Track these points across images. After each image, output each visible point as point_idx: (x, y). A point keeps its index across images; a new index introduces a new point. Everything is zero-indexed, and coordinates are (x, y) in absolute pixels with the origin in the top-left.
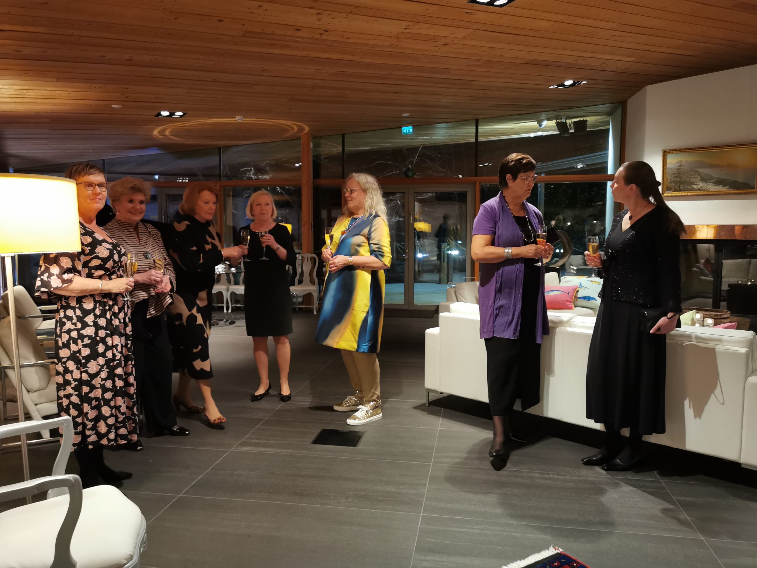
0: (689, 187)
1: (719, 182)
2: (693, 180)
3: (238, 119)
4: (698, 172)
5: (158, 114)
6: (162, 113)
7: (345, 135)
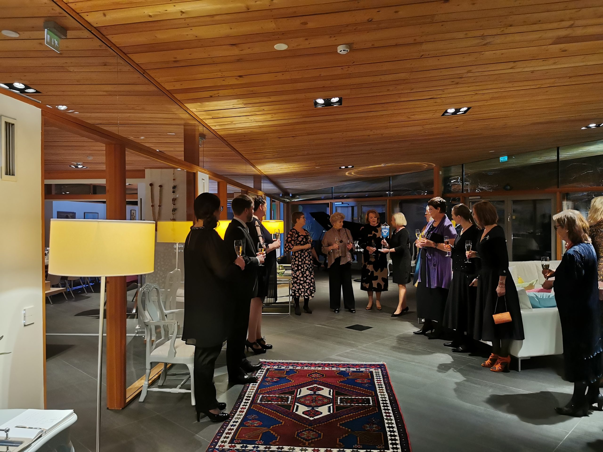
3: (382, 165)
5: (340, 168)
6: (342, 167)
7: (464, 164)
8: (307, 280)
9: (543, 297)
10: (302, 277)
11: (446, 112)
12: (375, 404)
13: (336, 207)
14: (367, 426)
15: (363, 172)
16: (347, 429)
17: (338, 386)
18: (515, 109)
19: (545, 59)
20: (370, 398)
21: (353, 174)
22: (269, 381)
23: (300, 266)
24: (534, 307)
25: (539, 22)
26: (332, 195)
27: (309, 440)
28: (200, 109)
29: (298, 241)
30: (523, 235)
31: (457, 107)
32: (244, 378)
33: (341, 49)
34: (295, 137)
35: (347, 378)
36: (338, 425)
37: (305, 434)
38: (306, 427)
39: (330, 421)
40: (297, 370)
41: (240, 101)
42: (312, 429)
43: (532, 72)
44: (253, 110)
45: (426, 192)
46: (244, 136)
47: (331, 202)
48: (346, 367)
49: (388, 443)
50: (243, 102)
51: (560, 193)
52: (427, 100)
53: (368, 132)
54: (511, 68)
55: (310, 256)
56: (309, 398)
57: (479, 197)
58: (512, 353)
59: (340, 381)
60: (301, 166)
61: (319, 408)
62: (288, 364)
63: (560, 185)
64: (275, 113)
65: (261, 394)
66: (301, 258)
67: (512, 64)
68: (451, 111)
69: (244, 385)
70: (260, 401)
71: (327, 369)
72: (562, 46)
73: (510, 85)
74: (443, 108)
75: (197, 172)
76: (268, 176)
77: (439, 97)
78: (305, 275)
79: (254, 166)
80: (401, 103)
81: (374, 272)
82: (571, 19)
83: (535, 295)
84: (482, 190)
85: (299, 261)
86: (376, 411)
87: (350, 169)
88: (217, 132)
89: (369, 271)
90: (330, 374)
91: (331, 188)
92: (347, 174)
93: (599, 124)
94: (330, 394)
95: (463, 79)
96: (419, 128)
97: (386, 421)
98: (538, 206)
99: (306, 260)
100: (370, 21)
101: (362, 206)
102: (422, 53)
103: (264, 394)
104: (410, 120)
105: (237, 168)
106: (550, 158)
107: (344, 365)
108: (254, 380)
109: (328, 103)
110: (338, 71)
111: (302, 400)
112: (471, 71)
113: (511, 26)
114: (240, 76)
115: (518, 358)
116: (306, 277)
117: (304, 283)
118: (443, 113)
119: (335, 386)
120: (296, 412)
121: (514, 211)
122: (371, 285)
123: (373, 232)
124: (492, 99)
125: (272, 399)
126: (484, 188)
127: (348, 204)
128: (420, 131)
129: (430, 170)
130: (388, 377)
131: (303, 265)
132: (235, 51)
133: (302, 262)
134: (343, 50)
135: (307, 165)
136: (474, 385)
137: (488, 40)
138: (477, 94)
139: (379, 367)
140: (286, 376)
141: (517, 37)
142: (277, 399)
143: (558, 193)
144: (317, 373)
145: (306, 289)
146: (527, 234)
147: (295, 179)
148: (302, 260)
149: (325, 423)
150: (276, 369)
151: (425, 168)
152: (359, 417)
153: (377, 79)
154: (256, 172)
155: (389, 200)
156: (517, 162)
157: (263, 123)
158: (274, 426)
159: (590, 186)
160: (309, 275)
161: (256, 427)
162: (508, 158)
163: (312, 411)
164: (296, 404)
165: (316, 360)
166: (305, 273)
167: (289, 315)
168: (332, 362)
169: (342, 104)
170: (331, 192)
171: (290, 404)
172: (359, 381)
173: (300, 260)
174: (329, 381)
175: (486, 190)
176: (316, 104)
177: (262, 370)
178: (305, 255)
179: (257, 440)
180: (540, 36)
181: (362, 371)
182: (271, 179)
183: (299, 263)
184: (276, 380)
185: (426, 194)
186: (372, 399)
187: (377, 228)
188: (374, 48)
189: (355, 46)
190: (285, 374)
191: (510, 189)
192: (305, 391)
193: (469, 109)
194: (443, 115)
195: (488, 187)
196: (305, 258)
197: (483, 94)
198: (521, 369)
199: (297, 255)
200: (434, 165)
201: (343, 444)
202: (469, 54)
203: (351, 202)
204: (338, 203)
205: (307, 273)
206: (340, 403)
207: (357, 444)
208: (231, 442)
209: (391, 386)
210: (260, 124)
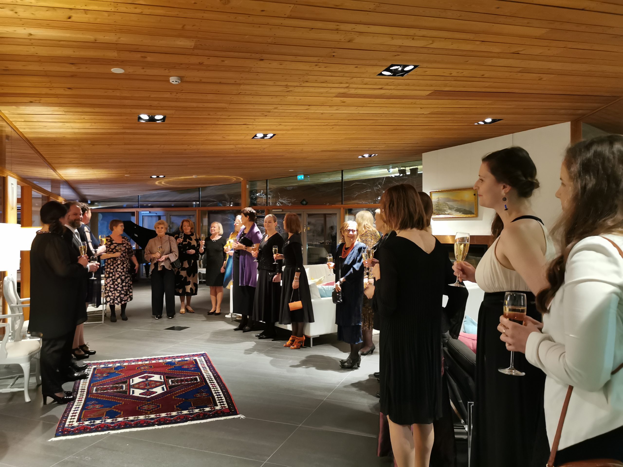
0: (443, 213)
1: (458, 210)
2: (445, 209)
3: (194, 177)
4: (447, 204)
5: (151, 177)
6: (153, 177)
7: (268, 180)
8: (118, 288)
9: (328, 289)
10: (113, 284)
11: (256, 136)
12: (202, 380)
13: (143, 216)
14: (198, 394)
15: (173, 182)
16: (181, 399)
17: (167, 372)
18: (309, 139)
19: (330, 106)
20: (197, 377)
21: (163, 183)
22: (99, 377)
23: (112, 273)
24: (322, 297)
25: (326, 82)
26: (139, 203)
27: (150, 410)
28: (13, 112)
29: (111, 249)
30: (316, 245)
31: (265, 133)
32: (74, 375)
33: (173, 80)
34: (110, 146)
35: (174, 366)
36: (173, 397)
37: (146, 407)
38: (145, 403)
39: (166, 396)
40: (125, 366)
41: (62, 109)
42: (151, 403)
43: (322, 114)
44: (73, 118)
45: (232, 203)
46: (53, 141)
47: (137, 211)
48: (172, 359)
49: (216, 403)
50: (63, 109)
51: (344, 208)
52: (241, 125)
53: (185, 147)
54: (307, 110)
55: (124, 264)
56: (143, 384)
57: (281, 210)
58: (306, 334)
59: (168, 369)
60: (110, 172)
61: (153, 389)
62: (113, 363)
63: (343, 202)
64: (95, 123)
65: (95, 386)
66: (113, 265)
67: (307, 107)
68: (260, 135)
69: (74, 382)
70: (96, 391)
71: (154, 362)
72: (342, 99)
73: (306, 121)
74: (254, 133)
75: (7, 176)
76: (69, 181)
77: (251, 123)
78: (116, 283)
79: (54, 169)
80: (219, 126)
81: (188, 277)
82: (347, 83)
83: (323, 288)
84: (282, 203)
85: (111, 269)
86: (204, 384)
87: (160, 178)
88: (24, 135)
89: (182, 276)
90: (158, 365)
91: (138, 197)
92: (157, 183)
93: (371, 154)
94: (161, 379)
95: (270, 113)
96: (232, 147)
97: (213, 390)
98: (327, 219)
99: (118, 268)
100: (201, 64)
101: (170, 215)
102: (240, 92)
103: (98, 386)
104: (224, 139)
105: (34, 171)
106: (337, 179)
107: (169, 358)
108: (85, 377)
109: (152, 119)
110: (167, 95)
111: (136, 386)
112: (277, 108)
113: (307, 82)
114: (69, 88)
115: (311, 337)
116: (117, 285)
117: (114, 290)
118: (253, 136)
119: (164, 373)
120: (133, 395)
121: (309, 223)
122: (184, 289)
123: (188, 240)
124: (292, 129)
125: (107, 389)
126: (283, 201)
127: (156, 214)
128: (233, 149)
129: (238, 183)
130: (210, 362)
131: (115, 273)
132: (73, 69)
133: (113, 269)
134: (175, 81)
135: (117, 172)
136: (278, 359)
137: (291, 89)
138: (281, 125)
139: (201, 355)
140: (115, 371)
141: (312, 90)
142: (112, 388)
143: (342, 209)
144: (145, 366)
145: (116, 296)
146: (319, 244)
147: (99, 185)
148: (114, 268)
149: (162, 398)
150: (103, 367)
151: (233, 181)
152: (190, 390)
153: (201, 105)
154: (56, 176)
155: (199, 210)
156: (310, 181)
157: (79, 130)
158: (116, 406)
159: (368, 203)
160: (121, 283)
161: (98, 408)
162: (304, 177)
163: (147, 392)
164: (131, 389)
165: (142, 357)
166: (117, 281)
167: (102, 323)
168: (157, 356)
169: (165, 121)
170: (137, 201)
171: (126, 390)
172: (186, 367)
173: (112, 267)
174: (158, 370)
175: (285, 204)
176: (140, 118)
177: (89, 369)
178: (117, 262)
179: (103, 417)
180: (327, 91)
181: (187, 360)
182: (71, 184)
183: (110, 270)
184: (106, 375)
185: (231, 205)
186: (199, 377)
187: (191, 237)
188: (200, 82)
189: (185, 79)
190: (114, 370)
191: (306, 204)
192: (137, 380)
193: (274, 135)
194: (253, 138)
195: (287, 201)
196: (117, 266)
197: (286, 126)
198: (313, 345)
199: (109, 262)
200: (242, 179)
201: (180, 408)
202: (276, 96)
203: (159, 211)
204: (144, 212)
205: (119, 281)
206: (172, 383)
207: (192, 407)
208: (79, 420)
209: (213, 367)
210: (77, 131)
